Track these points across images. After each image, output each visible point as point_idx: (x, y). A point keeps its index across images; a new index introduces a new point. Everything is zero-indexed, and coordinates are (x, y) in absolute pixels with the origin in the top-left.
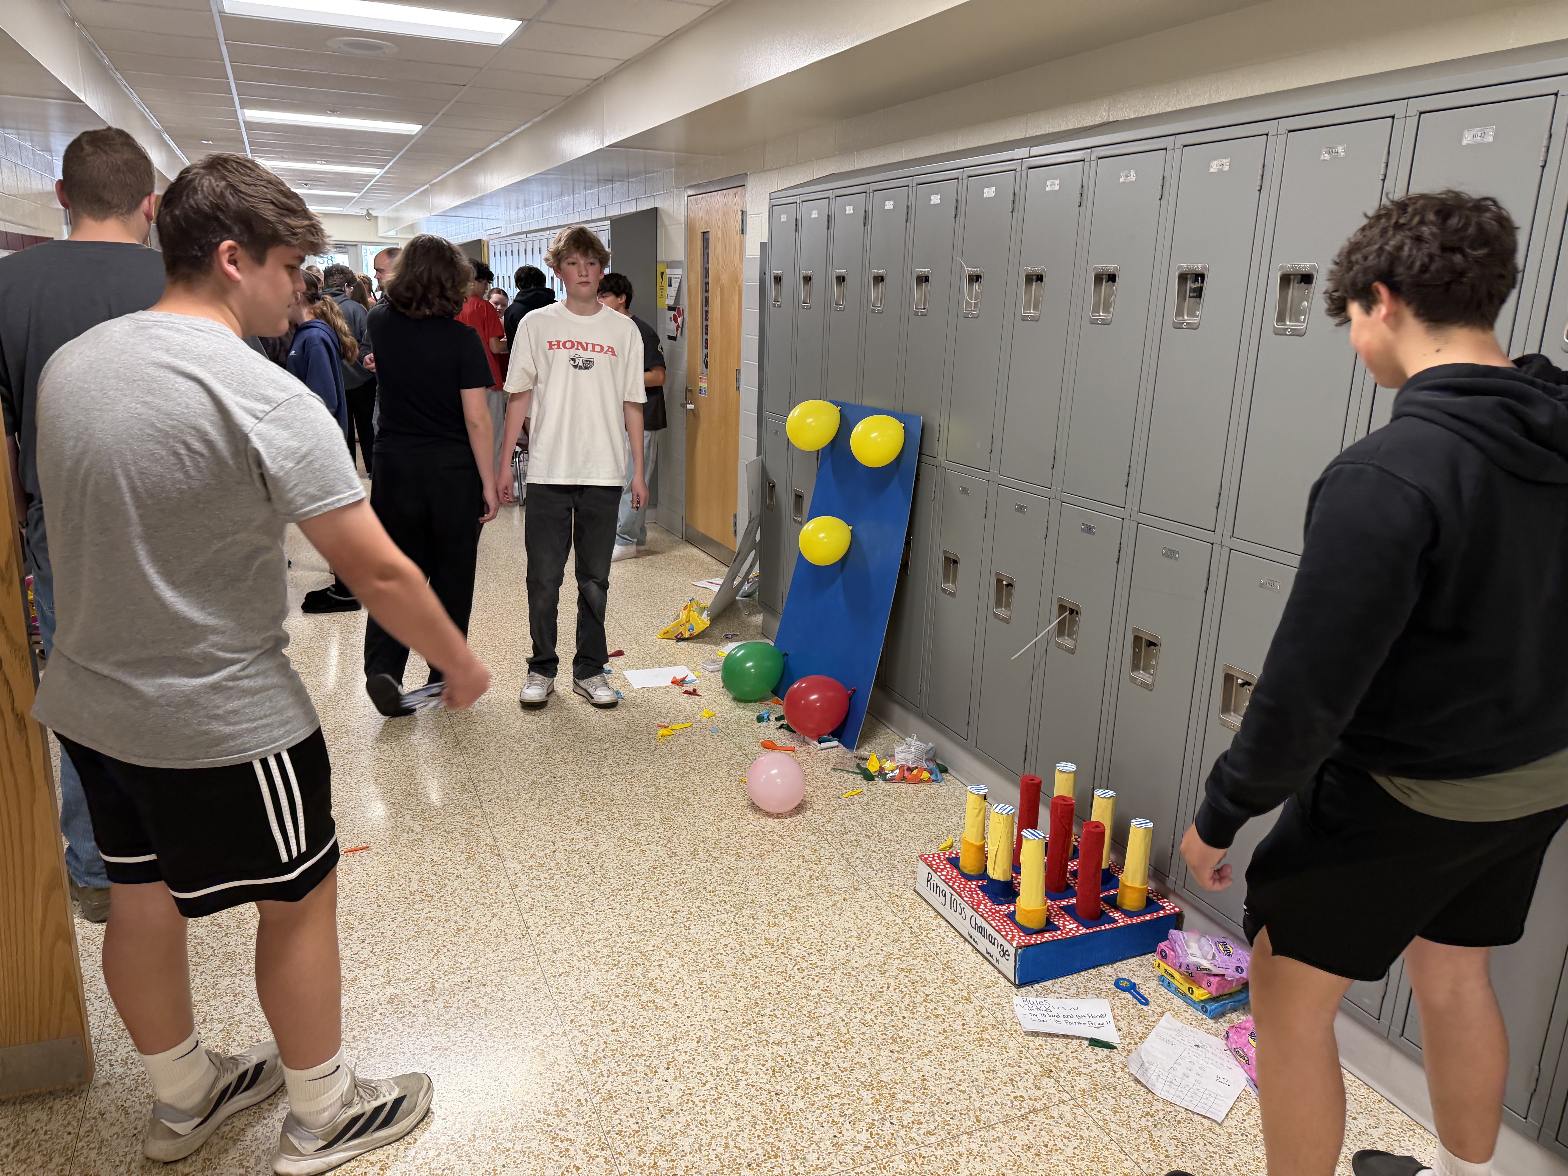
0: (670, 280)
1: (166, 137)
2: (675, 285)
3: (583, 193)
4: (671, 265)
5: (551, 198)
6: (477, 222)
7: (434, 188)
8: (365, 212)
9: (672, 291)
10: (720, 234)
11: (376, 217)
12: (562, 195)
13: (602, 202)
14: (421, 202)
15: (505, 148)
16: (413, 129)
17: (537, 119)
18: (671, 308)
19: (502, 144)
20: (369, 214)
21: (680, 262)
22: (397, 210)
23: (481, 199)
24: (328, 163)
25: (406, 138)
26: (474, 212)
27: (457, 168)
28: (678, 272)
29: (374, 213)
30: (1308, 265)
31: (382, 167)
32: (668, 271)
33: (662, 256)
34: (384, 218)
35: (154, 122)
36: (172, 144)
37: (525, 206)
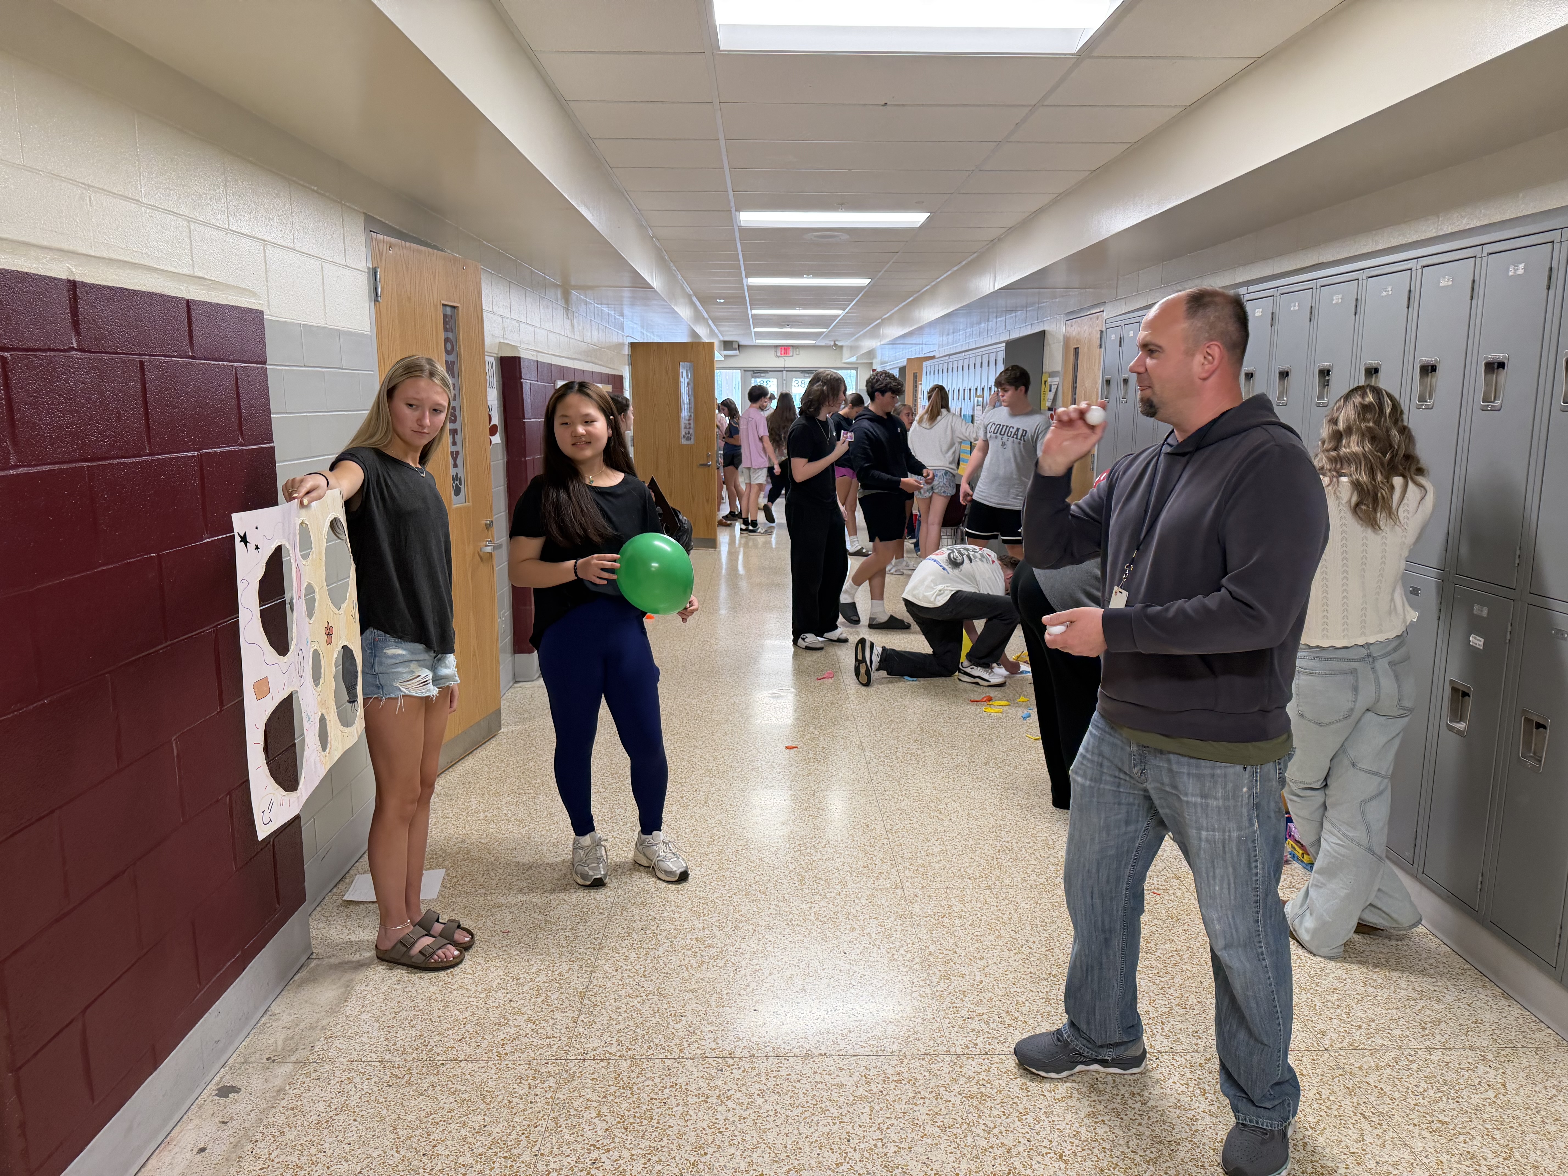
0: (1051, 386)
1: (695, 299)
2: (1053, 390)
3: (995, 320)
4: (1052, 374)
5: (972, 326)
6: (918, 347)
7: (884, 322)
8: (832, 343)
9: (1051, 396)
10: (1086, 349)
11: (842, 347)
12: (980, 323)
13: (1008, 327)
14: (874, 334)
15: (933, 291)
16: (865, 282)
17: (955, 269)
18: (1050, 409)
19: (933, 287)
20: (835, 345)
21: (1058, 372)
22: (857, 340)
23: (921, 328)
24: (804, 309)
25: (859, 289)
26: (913, 340)
27: (901, 306)
28: (1057, 380)
29: (839, 343)
30: (1433, 359)
31: (844, 309)
32: (1049, 380)
33: (1046, 368)
34: (847, 346)
35: (688, 290)
36: (698, 304)
37: (953, 333)
